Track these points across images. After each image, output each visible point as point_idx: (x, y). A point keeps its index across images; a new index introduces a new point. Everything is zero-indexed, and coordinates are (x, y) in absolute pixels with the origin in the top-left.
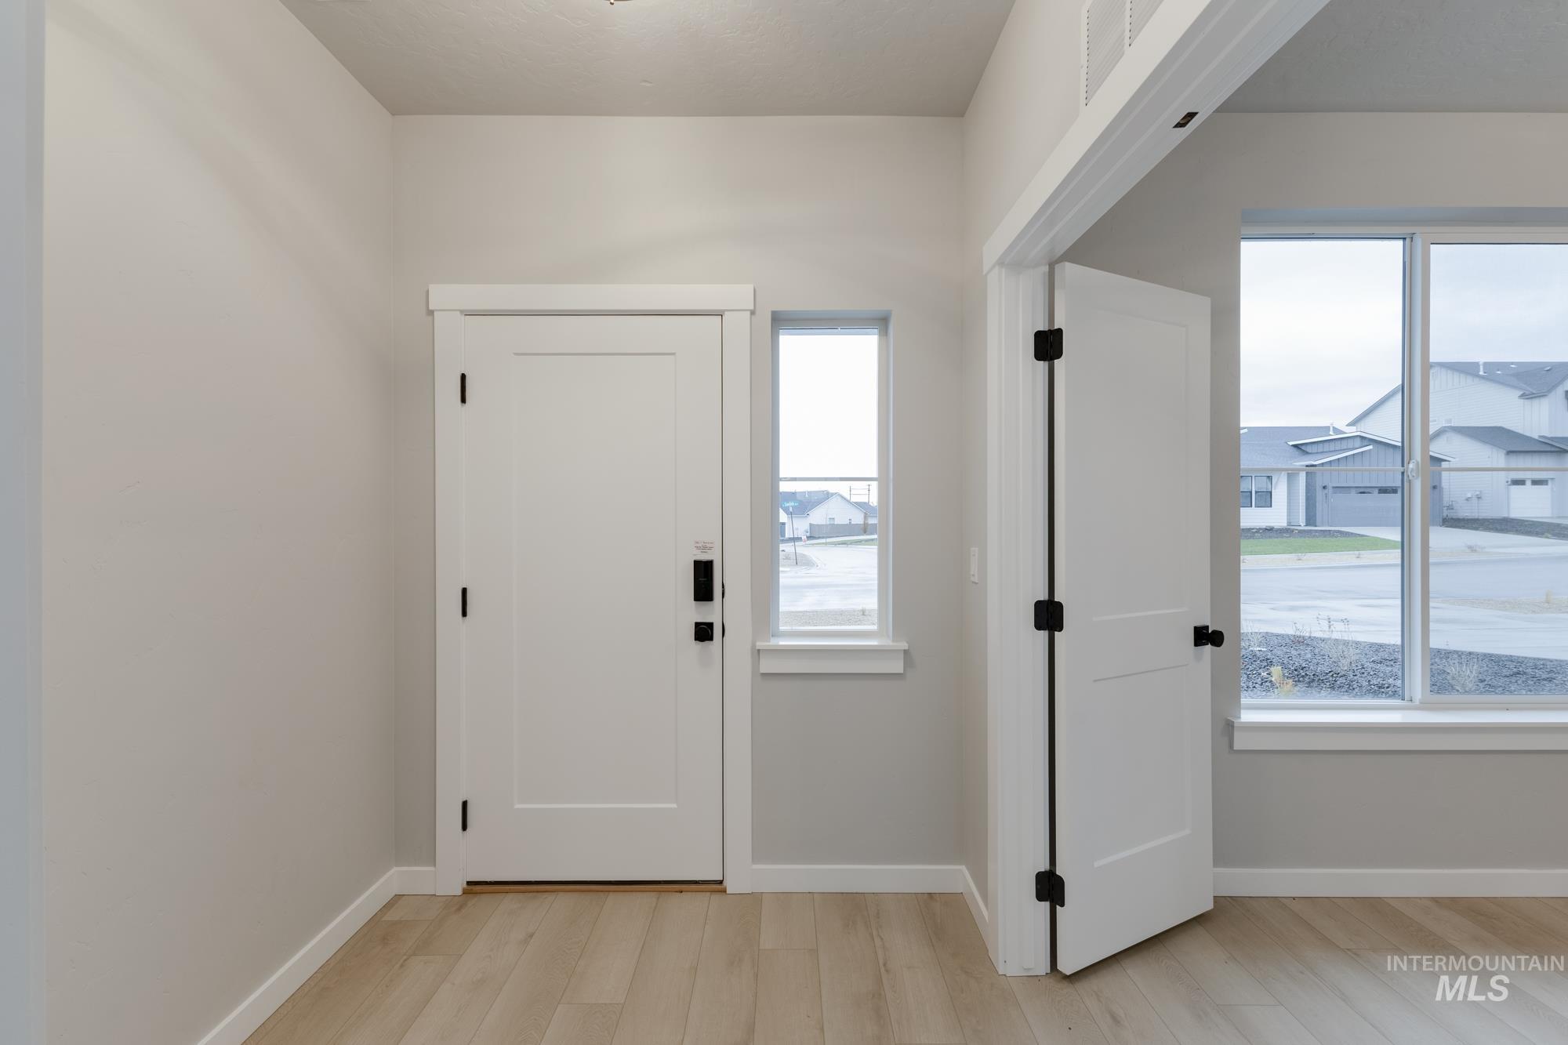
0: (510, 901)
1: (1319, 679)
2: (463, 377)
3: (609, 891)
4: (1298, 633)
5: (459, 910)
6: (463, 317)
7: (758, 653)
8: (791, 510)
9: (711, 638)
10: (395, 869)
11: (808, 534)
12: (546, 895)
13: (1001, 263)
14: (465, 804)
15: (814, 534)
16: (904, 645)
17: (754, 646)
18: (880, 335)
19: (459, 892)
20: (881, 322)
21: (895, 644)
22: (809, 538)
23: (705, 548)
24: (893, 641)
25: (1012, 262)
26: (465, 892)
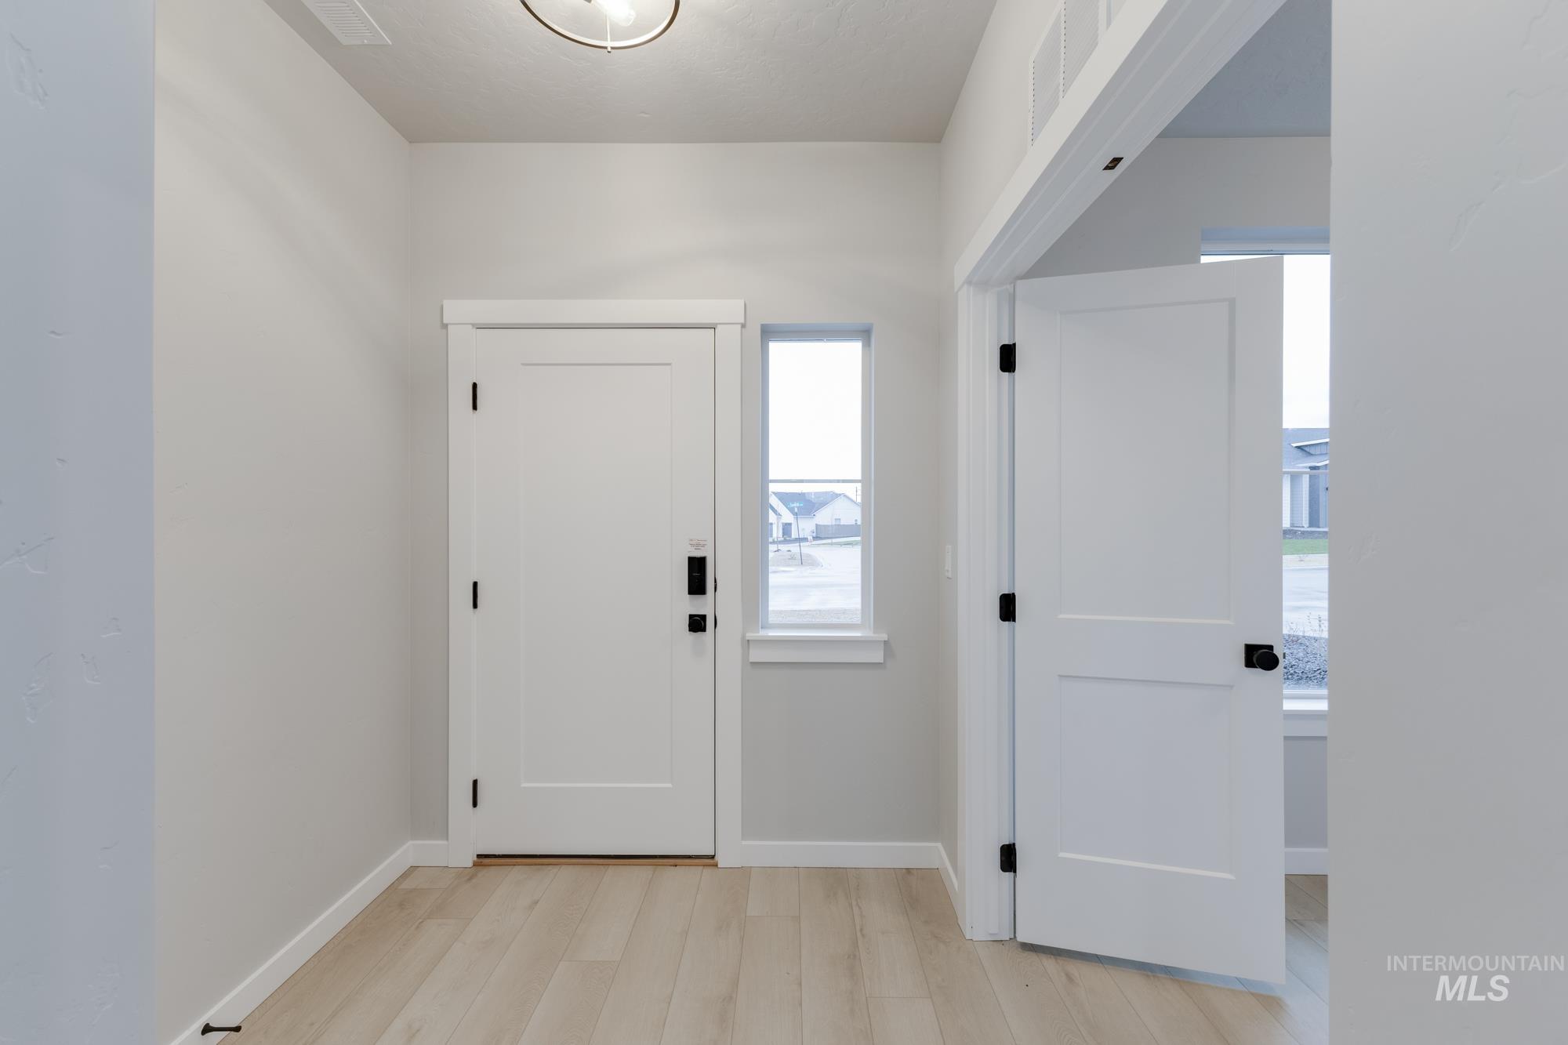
0: (517, 872)
1: (1307, 677)
2: (475, 386)
3: (609, 865)
4: (1292, 633)
5: (470, 879)
6: (475, 329)
7: (747, 643)
8: (796, 510)
9: (704, 630)
10: (411, 843)
11: (814, 535)
12: (550, 867)
13: (969, 282)
14: (475, 782)
15: (820, 534)
16: (884, 637)
17: (743, 637)
18: (863, 346)
19: (471, 865)
20: (864, 334)
21: (876, 635)
22: (816, 538)
23: (698, 545)
24: (874, 633)
25: (979, 281)
26: (475, 864)
